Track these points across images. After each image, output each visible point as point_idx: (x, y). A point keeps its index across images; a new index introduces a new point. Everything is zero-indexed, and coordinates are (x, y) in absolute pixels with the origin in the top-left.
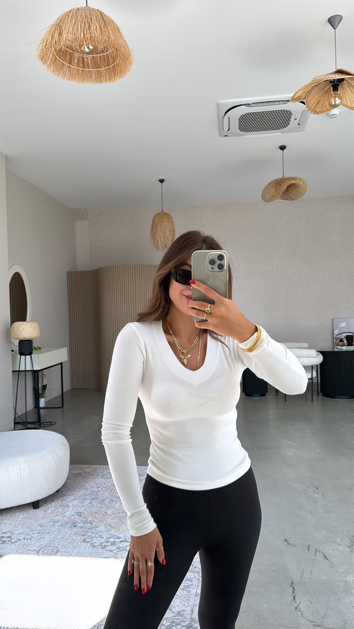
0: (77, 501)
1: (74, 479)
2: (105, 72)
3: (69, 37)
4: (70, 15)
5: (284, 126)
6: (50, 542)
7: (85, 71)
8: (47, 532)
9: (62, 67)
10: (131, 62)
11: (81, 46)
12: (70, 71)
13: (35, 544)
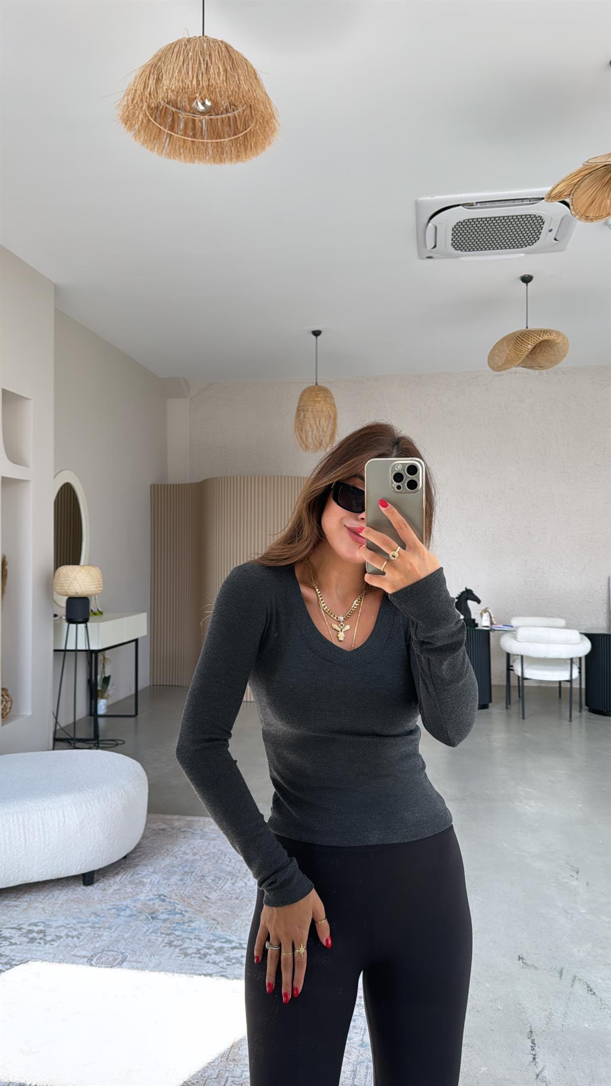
0: (158, 875)
1: (152, 838)
2: (230, 145)
3: (172, 85)
4: (176, 49)
5: (529, 242)
6: (112, 942)
7: (196, 143)
8: (107, 926)
9: (158, 135)
10: (275, 129)
11: (191, 100)
12: (171, 144)
13: (86, 946)
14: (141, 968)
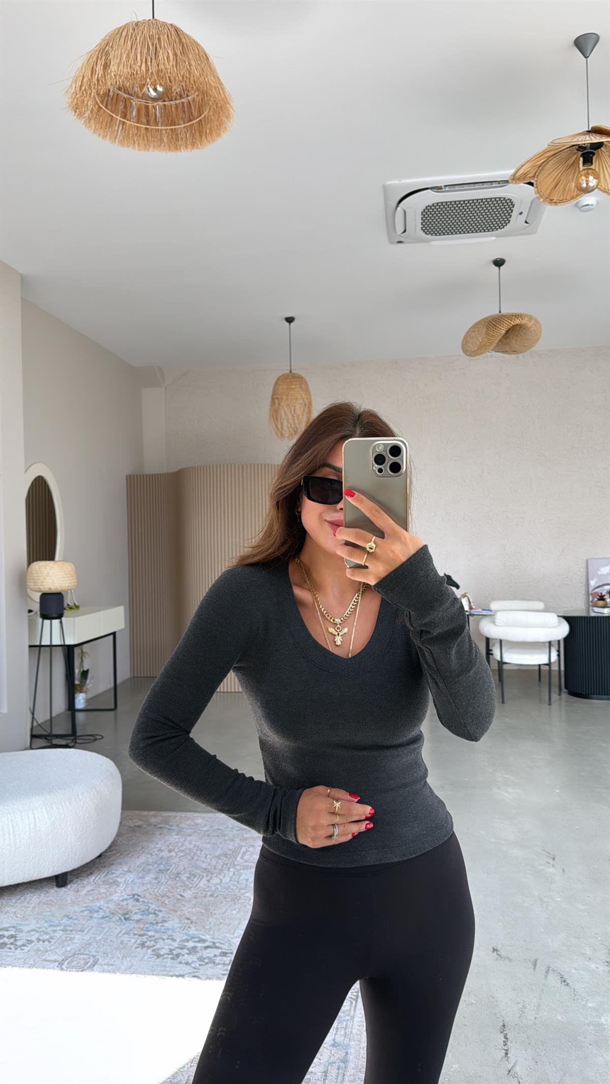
0: (132, 874)
1: (128, 835)
2: (185, 132)
3: (121, 71)
4: (124, 34)
5: (500, 225)
6: (84, 945)
7: (150, 130)
8: (79, 929)
9: (110, 123)
10: (229, 115)
11: (142, 87)
12: (124, 131)
13: (56, 950)
14: (112, 971)
